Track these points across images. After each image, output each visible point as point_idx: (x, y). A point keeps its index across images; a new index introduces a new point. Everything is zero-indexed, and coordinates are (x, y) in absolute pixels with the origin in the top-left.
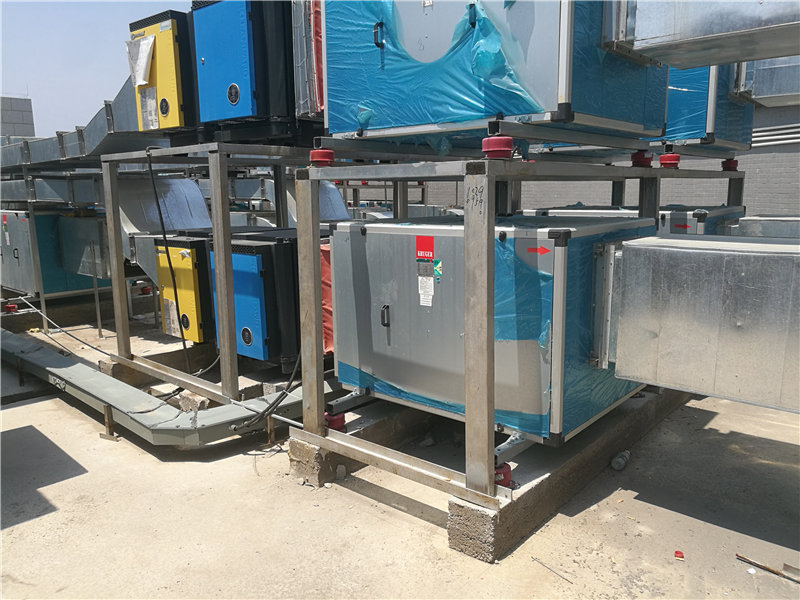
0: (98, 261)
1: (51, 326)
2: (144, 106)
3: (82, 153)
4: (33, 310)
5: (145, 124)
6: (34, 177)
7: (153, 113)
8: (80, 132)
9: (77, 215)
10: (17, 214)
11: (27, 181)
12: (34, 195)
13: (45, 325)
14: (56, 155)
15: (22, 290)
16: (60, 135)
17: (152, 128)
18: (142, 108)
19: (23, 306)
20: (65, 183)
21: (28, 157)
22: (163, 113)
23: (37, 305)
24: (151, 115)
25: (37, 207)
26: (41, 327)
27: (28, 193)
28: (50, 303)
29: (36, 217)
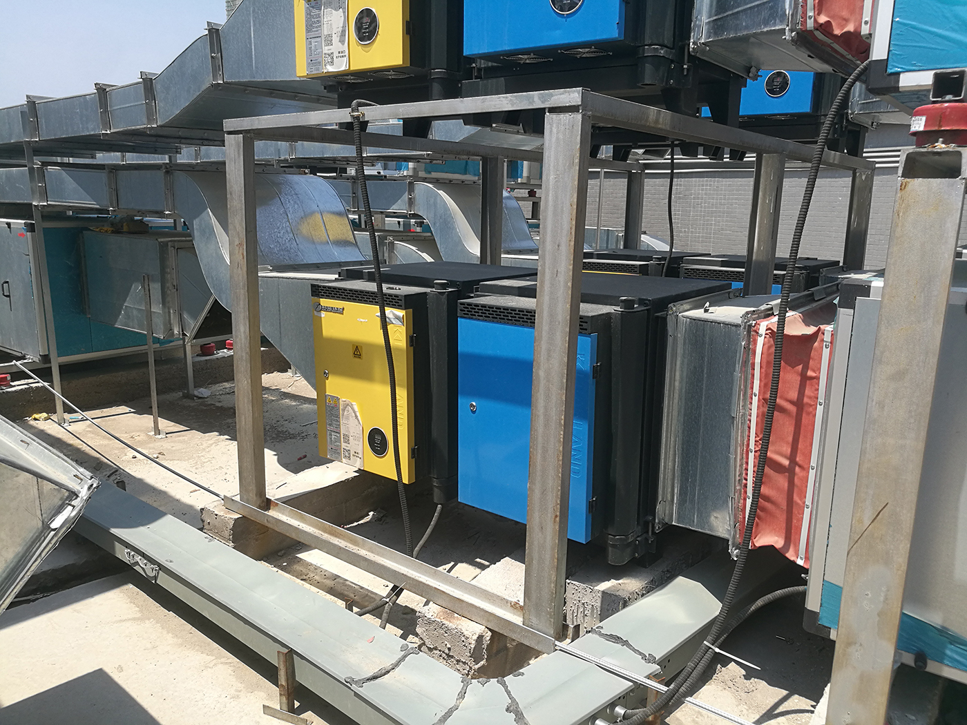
0: (157, 309)
1: (69, 410)
2: (313, 24)
3: (150, 120)
4: (37, 383)
5: (313, 62)
6: (45, 164)
7: (335, 39)
8: (148, 83)
9: (117, 231)
10: (9, 224)
11: (31, 170)
12: (44, 194)
13: (59, 407)
14: (91, 126)
15: (15, 349)
16: (102, 90)
17: (331, 69)
18: (308, 30)
19: (20, 375)
20: (103, 176)
21: (36, 128)
22: (361, 39)
23: (44, 373)
24: (329, 43)
25: (52, 214)
26: (52, 410)
27: (33, 192)
28: (67, 371)
29: (46, 231)
